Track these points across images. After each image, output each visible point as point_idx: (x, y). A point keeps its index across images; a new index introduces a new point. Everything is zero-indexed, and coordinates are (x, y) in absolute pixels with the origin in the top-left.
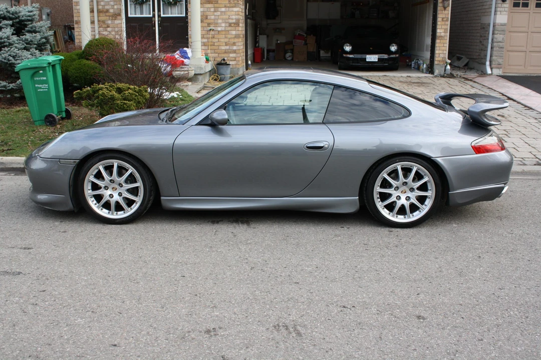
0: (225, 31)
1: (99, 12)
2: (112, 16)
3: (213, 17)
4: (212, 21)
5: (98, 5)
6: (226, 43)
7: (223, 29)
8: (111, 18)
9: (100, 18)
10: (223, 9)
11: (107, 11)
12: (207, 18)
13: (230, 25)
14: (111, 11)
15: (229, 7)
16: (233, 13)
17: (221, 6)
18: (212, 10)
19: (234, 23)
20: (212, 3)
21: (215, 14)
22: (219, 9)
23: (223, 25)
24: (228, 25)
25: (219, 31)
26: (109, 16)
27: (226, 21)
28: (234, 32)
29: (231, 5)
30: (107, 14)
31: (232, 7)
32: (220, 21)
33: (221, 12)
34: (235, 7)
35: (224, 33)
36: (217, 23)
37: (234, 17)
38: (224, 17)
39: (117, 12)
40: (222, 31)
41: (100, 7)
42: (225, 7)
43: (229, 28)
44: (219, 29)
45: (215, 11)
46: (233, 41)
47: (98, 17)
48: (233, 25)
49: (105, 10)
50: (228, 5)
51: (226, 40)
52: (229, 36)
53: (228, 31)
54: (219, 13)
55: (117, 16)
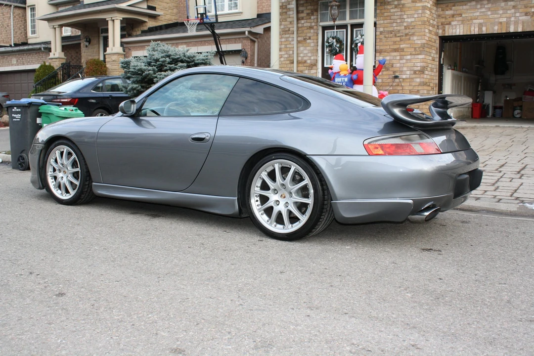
0: (410, 78)
1: (298, 62)
2: (309, 67)
3: (398, 65)
4: (397, 69)
5: (297, 57)
6: (410, 90)
7: (408, 76)
8: (308, 68)
9: (299, 69)
10: (409, 57)
11: (305, 62)
12: (392, 67)
13: (415, 72)
14: (309, 61)
15: (414, 55)
16: (418, 61)
17: (406, 54)
18: (398, 58)
19: (419, 71)
20: (398, 52)
21: (401, 62)
22: (405, 57)
23: (408, 73)
24: (412, 72)
25: (403, 79)
26: (307, 66)
27: (412, 68)
28: (418, 80)
29: (417, 53)
30: (305, 65)
31: (418, 54)
32: (405, 69)
33: (407, 60)
34: (420, 54)
35: (408, 81)
36: (402, 71)
37: (419, 64)
38: (410, 64)
39: (313, 62)
40: (407, 79)
41: (300, 58)
42: (411, 54)
43: (414, 76)
44: (404, 77)
45: (401, 59)
46: (417, 88)
47: (297, 67)
48: (417, 72)
49: (303, 61)
50: (414, 53)
51: (411, 88)
52: (414, 84)
53: (413, 78)
54: (404, 61)
55: (313, 66)
